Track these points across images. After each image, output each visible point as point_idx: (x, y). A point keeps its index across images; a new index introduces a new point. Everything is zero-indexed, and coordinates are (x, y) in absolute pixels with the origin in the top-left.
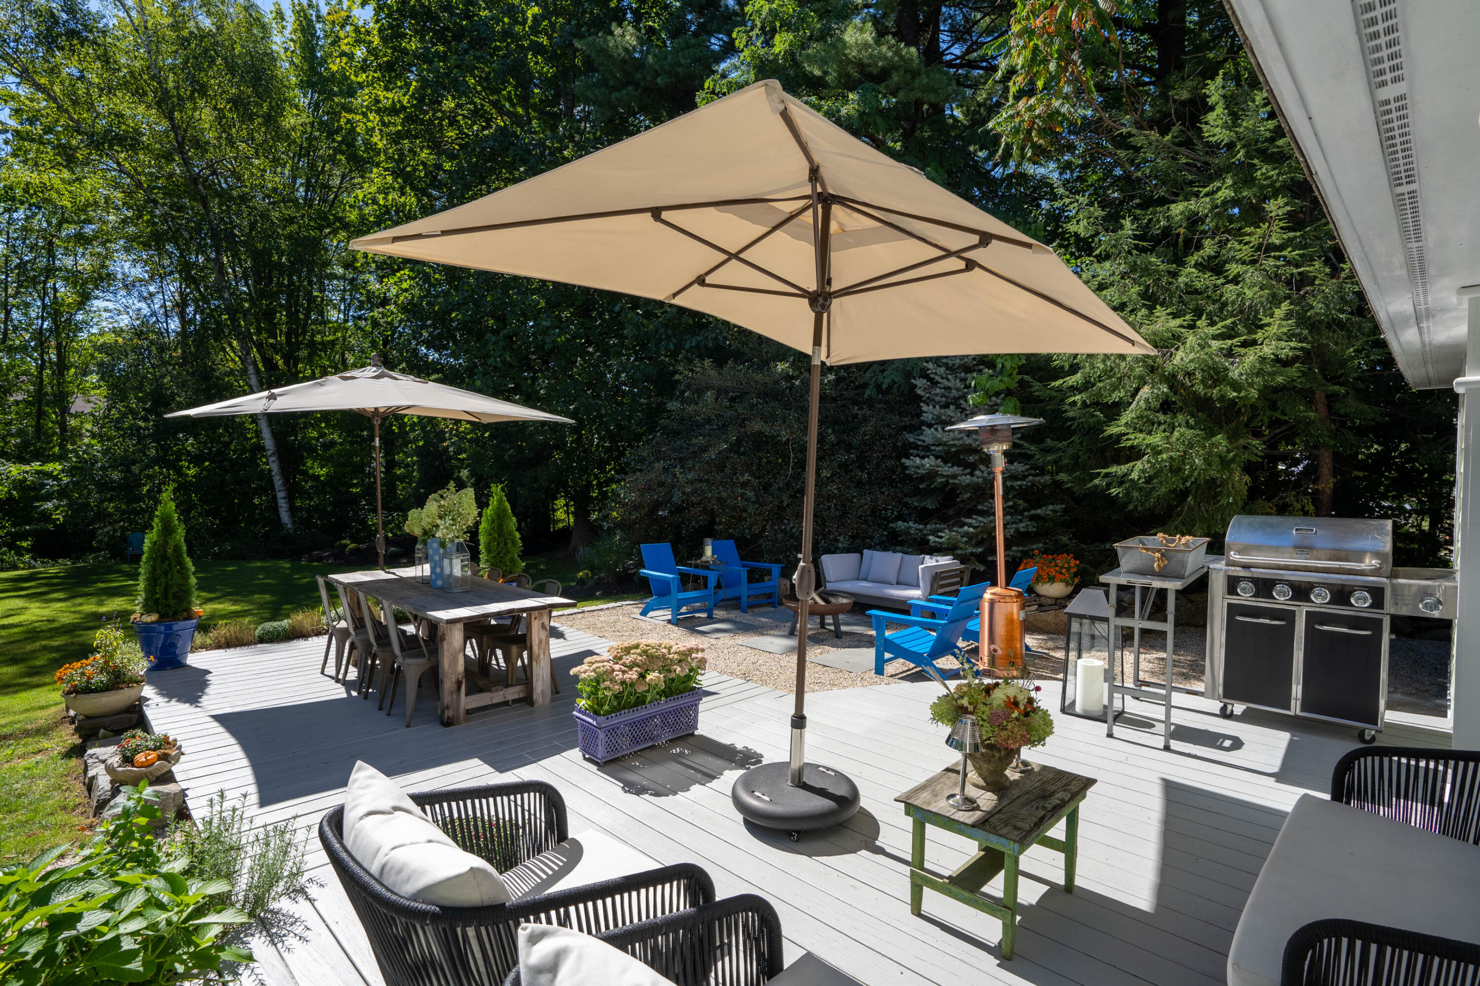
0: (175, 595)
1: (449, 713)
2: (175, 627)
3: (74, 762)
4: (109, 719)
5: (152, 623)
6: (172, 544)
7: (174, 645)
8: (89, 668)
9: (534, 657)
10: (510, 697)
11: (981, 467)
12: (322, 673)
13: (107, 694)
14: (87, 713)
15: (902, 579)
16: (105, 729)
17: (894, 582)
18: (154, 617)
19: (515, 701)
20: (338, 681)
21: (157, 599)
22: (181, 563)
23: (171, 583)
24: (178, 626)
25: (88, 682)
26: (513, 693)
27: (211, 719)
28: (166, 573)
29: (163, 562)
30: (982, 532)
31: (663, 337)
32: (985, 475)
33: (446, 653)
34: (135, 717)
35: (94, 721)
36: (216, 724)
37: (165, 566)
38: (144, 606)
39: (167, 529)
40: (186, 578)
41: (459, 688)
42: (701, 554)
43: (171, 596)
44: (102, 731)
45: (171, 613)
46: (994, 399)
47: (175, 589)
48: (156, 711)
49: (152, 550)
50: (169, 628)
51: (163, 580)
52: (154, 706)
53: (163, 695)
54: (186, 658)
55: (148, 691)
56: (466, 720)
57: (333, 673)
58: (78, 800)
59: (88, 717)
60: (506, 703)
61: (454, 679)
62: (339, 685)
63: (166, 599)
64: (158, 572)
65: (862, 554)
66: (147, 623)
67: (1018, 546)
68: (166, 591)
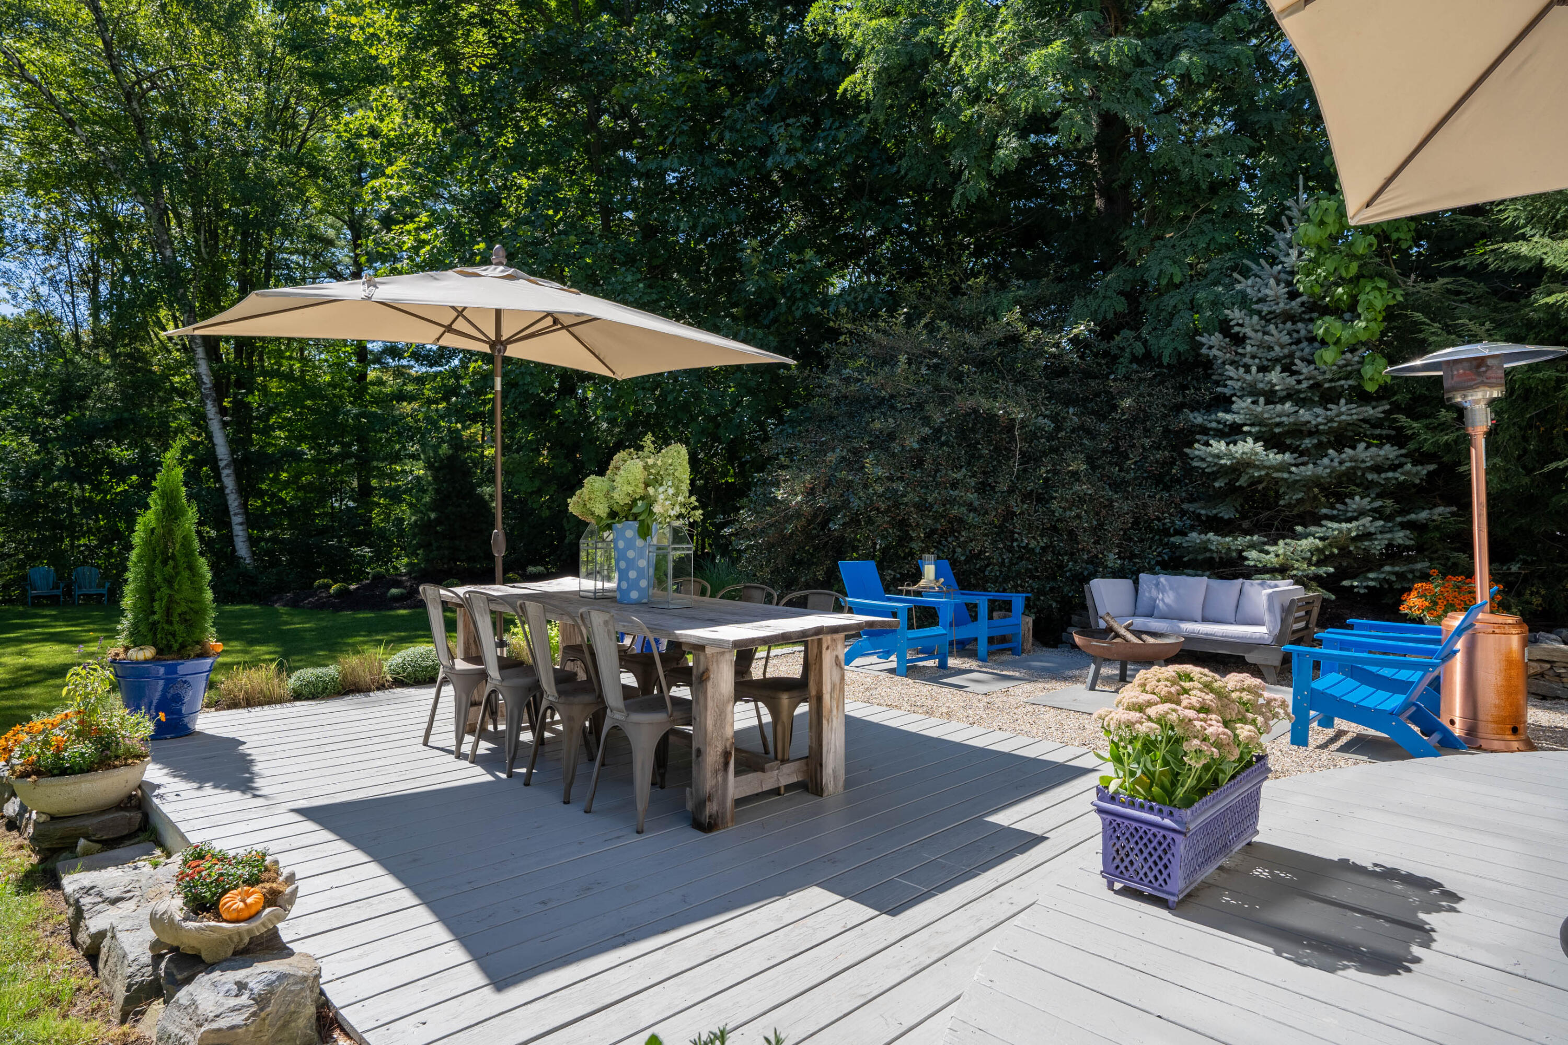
0: (184, 619)
1: (711, 808)
2: (181, 669)
3: (41, 899)
4: (95, 820)
5: (146, 661)
6: (178, 535)
7: (178, 699)
8: (57, 731)
9: (825, 712)
10: (784, 782)
11: (1331, 451)
12: (425, 743)
13: (90, 776)
14: (54, 809)
15: (1211, 614)
16: (87, 838)
17: (1200, 618)
18: (148, 653)
19: (789, 788)
20: (459, 756)
21: (154, 624)
22: (192, 568)
23: (177, 597)
24: (185, 667)
25: (57, 755)
26: (786, 775)
27: (297, 817)
28: (169, 582)
29: (165, 563)
30: (1330, 545)
31: (798, 295)
32: (1336, 464)
33: (710, 704)
34: (137, 816)
35: (68, 824)
36: (310, 826)
37: (169, 568)
38: (132, 634)
39: (171, 512)
40: (201, 590)
41: (726, 764)
42: (918, 575)
43: (176, 619)
44: (82, 842)
45: (176, 646)
46: (1349, 355)
47: (183, 608)
48: (180, 805)
49: (147, 543)
50: (171, 670)
51: (165, 590)
52: (172, 797)
53: (188, 778)
54: (194, 720)
55: (154, 773)
56: (736, 819)
57: (451, 742)
58: (74, 982)
59: (54, 818)
60: (776, 792)
61: (720, 749)
62: (466, 764)
63: (170, 623)
64: (158, 578)
65: (1136, 582)
66: (138, 662)
67: (1392, 565)
68: (168, 612)
